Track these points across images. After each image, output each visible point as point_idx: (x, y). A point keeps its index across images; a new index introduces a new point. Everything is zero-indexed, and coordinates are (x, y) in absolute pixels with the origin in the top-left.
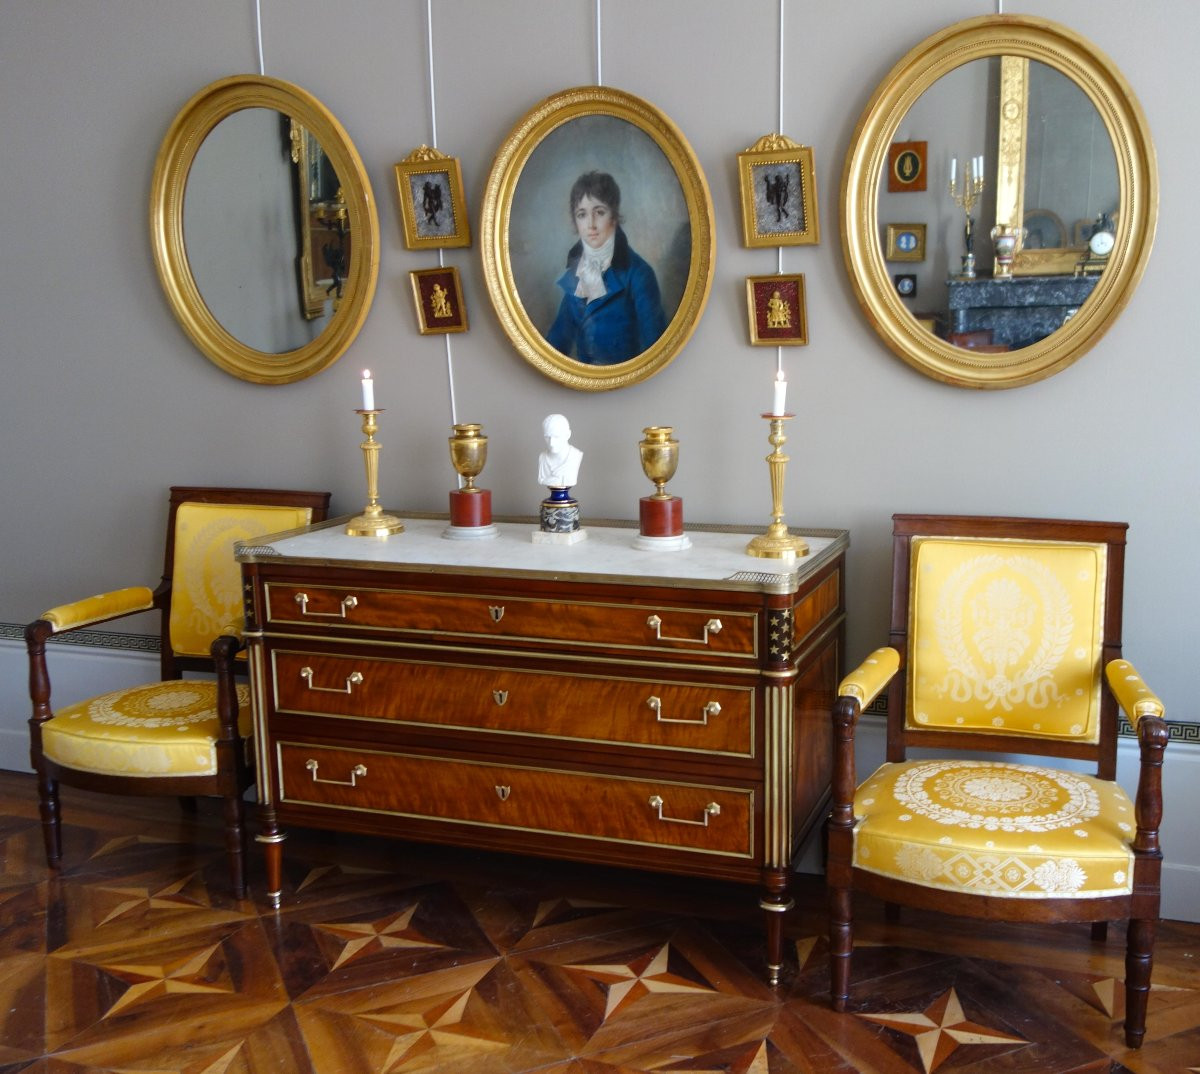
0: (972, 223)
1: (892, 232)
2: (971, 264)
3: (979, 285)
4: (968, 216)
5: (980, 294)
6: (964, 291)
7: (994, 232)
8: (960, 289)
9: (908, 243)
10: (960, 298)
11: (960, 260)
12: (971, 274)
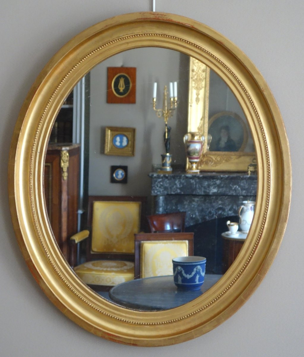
0: (169, 130)
1: (109, 133)
2: (168, 161)
3: (174, 177)
4: (166, 125)
5: (175, 184)
6: (162, 181)
7: (186, 138)
8: (160, 180)
9: (121, 142)
10: (160, 187)
11: (161, 158)
12: (168, 168)
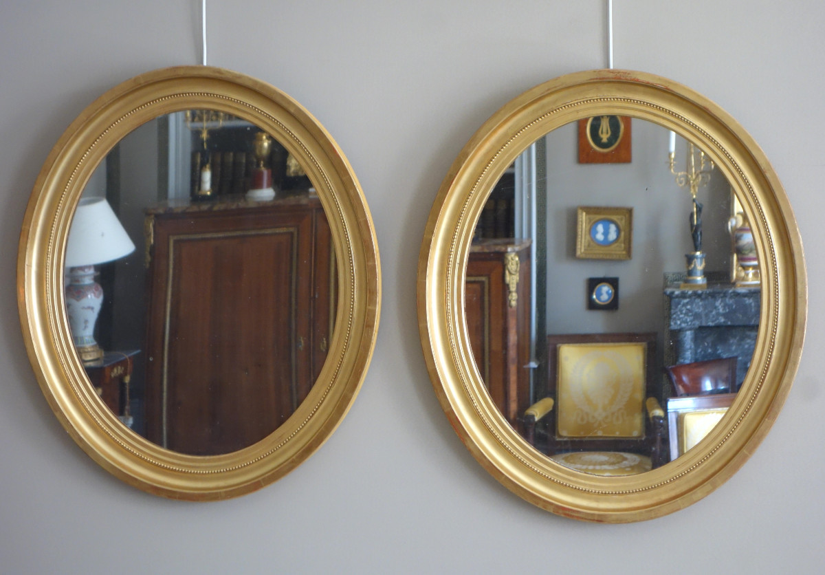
0: (699, 210)
1: (583, 217)
2: (699, 266)
3: (713, 295)
4: (694, 200)
5: (716, 308)
6: (690, 303)
7: (732, 223)
8: (686, 301)
9: (606, 233)
10: (686, 314)
11: (684, 260)
12: (700, 279)
